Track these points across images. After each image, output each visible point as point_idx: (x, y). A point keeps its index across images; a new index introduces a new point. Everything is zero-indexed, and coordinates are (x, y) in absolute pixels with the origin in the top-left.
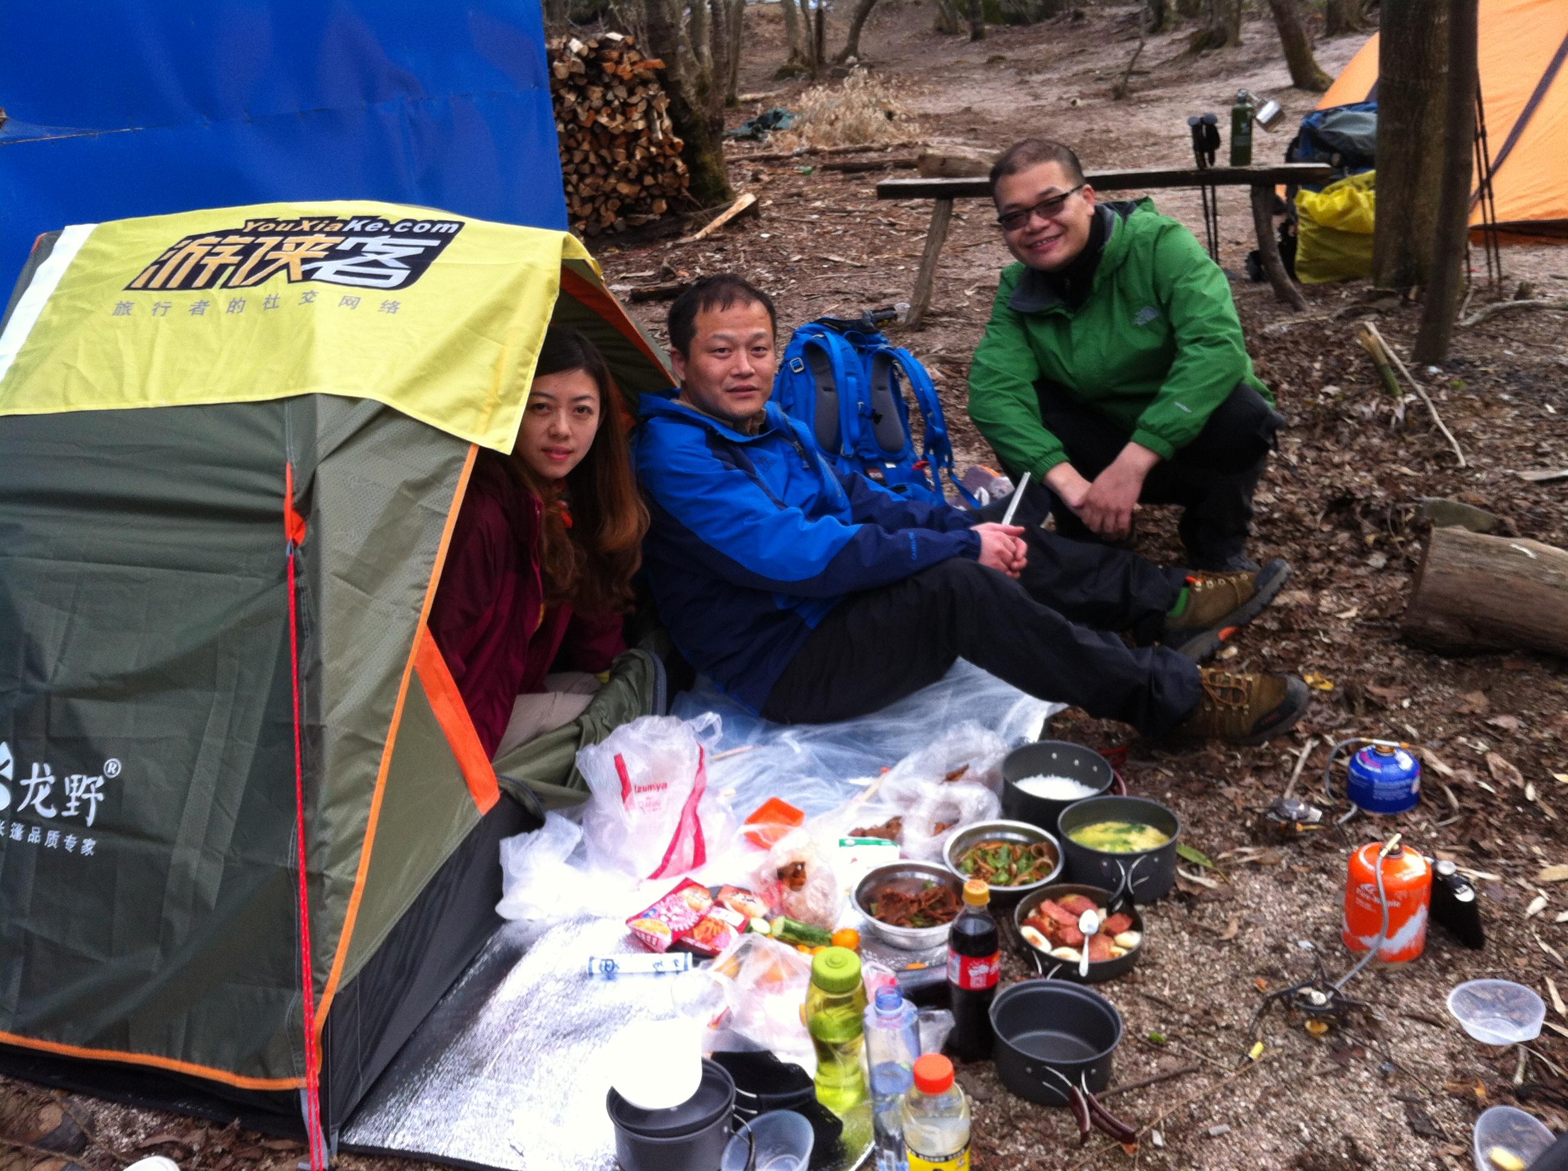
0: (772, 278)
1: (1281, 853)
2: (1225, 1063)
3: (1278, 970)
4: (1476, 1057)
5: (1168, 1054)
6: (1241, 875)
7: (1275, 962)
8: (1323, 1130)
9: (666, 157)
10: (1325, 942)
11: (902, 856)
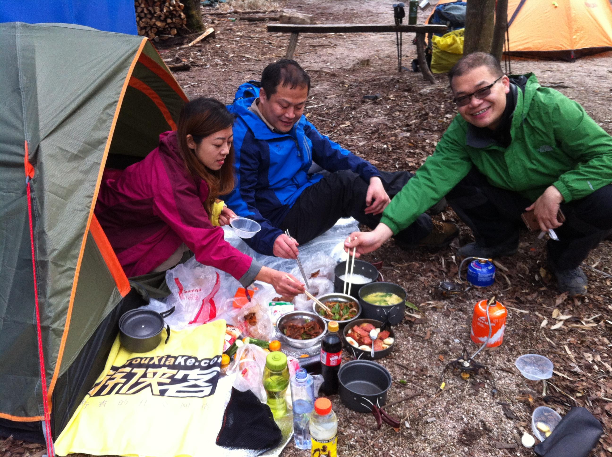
0: (222, 64)
1: (444, 303)
2: (430, 391)
3: (447, 352)
4: (527, 385)
5: (408, 388)
6: (429, 313)
7: (445, 348)
8: (472, 418)
9: (177, 11)
10: (464, 340)
11: (295, 309)
